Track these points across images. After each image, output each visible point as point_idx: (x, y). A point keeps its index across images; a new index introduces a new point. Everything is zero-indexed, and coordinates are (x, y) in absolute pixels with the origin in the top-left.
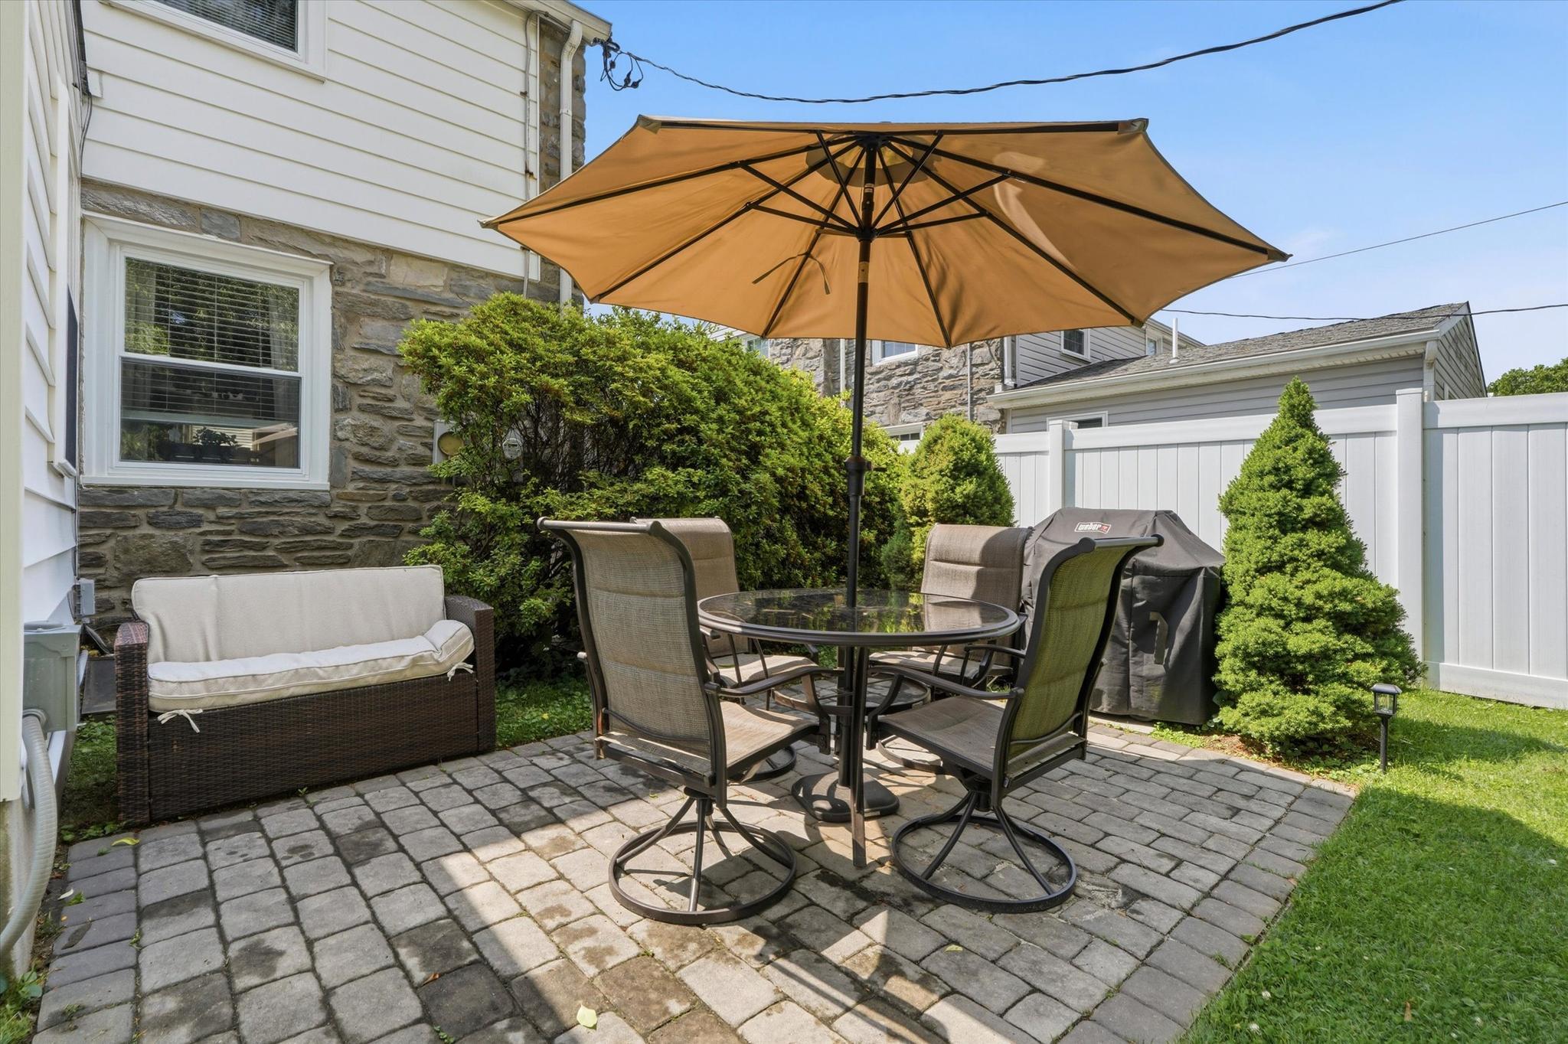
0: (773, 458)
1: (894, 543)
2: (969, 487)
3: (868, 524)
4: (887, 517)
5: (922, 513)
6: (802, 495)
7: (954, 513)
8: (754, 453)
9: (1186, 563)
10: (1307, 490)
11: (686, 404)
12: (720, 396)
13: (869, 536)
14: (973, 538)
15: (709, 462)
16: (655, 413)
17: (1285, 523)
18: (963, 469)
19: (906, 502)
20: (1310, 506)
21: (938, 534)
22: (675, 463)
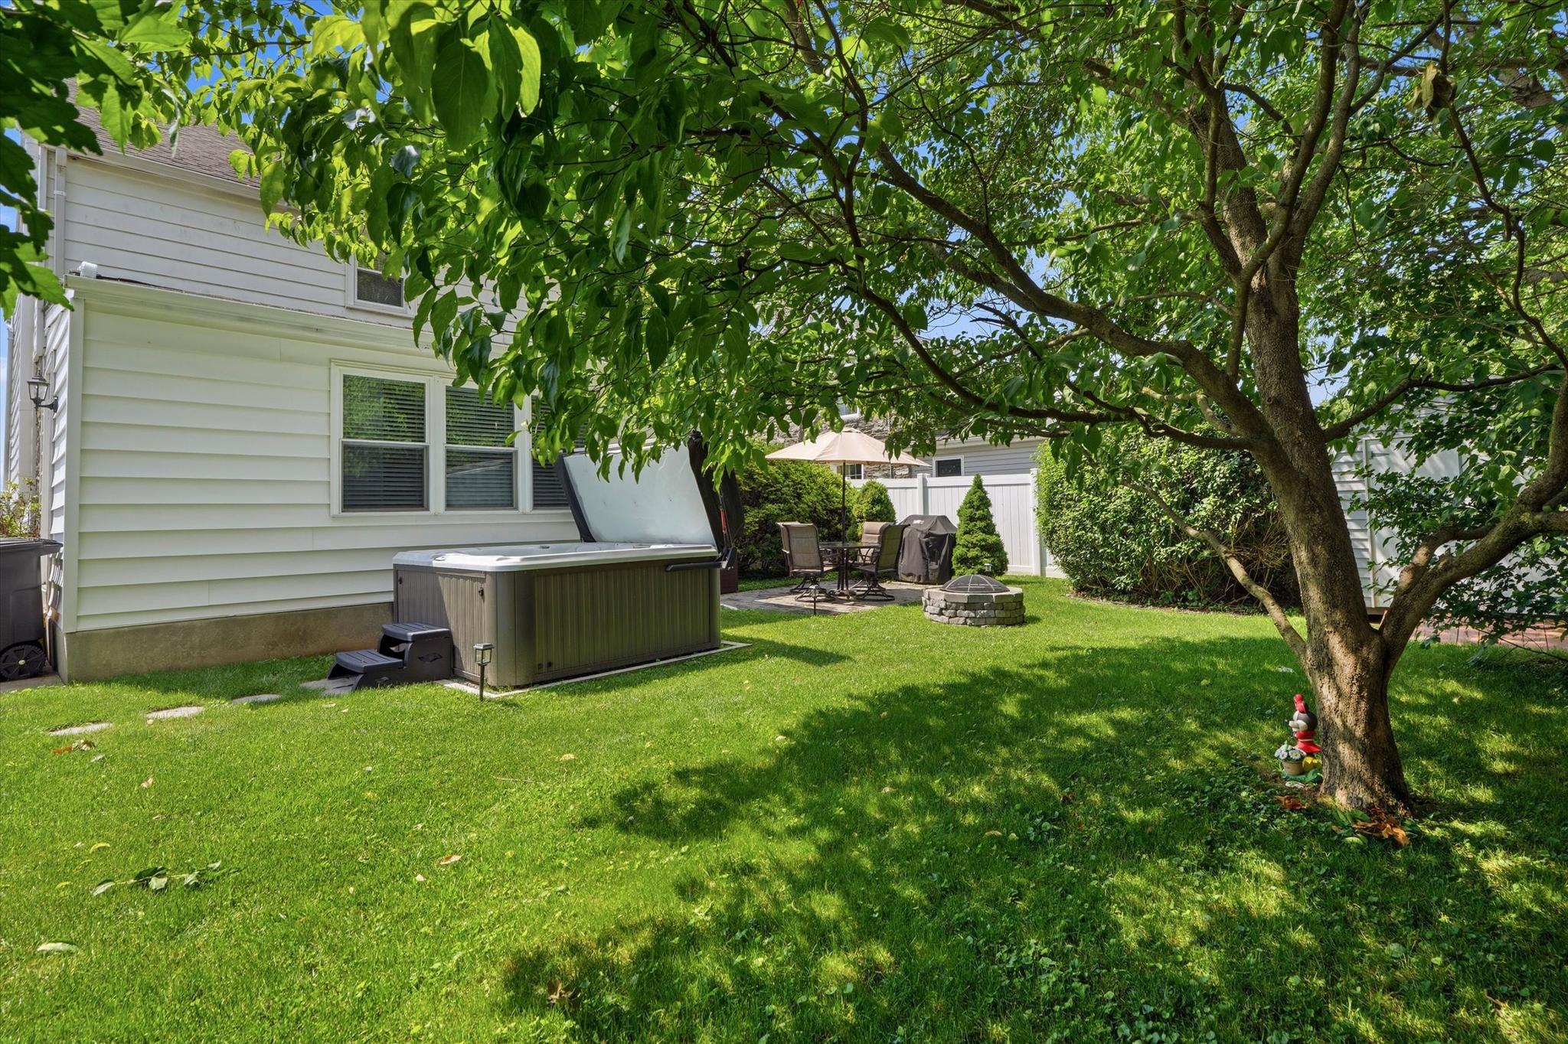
0: (807, 498)
1: (851, 529)
2: (878, 508)
3: (839, 521)
4: (849, 519)
5: (861, 517)
6: (815, 511)
7: (872, 517)
8: (799, 496)
9: (943, 532)
10: (978, 509)
11: (776, 481)
12: (786, 476)
13: (840, 526)
14: (878, 526)
15: (785, 501)
16: (767, 485)
17: (972, 519)
18: (875, 502)
19: (855, 513)
20: (979, 513)
21: (867, 525)
22: (773, 502)
